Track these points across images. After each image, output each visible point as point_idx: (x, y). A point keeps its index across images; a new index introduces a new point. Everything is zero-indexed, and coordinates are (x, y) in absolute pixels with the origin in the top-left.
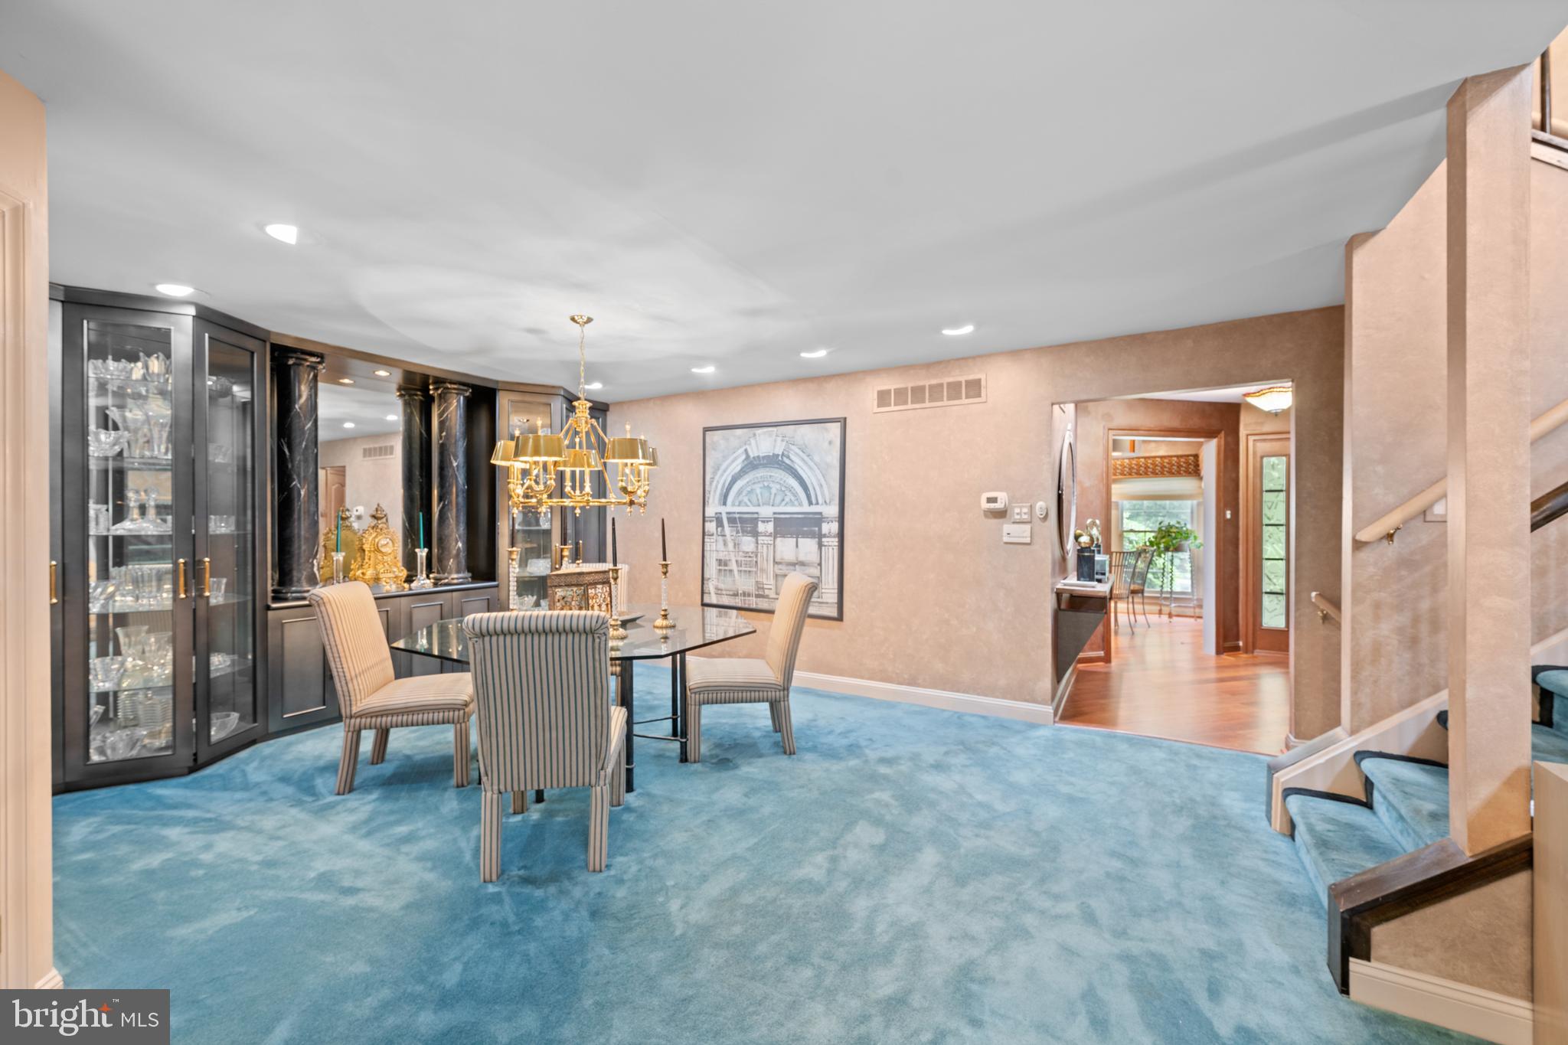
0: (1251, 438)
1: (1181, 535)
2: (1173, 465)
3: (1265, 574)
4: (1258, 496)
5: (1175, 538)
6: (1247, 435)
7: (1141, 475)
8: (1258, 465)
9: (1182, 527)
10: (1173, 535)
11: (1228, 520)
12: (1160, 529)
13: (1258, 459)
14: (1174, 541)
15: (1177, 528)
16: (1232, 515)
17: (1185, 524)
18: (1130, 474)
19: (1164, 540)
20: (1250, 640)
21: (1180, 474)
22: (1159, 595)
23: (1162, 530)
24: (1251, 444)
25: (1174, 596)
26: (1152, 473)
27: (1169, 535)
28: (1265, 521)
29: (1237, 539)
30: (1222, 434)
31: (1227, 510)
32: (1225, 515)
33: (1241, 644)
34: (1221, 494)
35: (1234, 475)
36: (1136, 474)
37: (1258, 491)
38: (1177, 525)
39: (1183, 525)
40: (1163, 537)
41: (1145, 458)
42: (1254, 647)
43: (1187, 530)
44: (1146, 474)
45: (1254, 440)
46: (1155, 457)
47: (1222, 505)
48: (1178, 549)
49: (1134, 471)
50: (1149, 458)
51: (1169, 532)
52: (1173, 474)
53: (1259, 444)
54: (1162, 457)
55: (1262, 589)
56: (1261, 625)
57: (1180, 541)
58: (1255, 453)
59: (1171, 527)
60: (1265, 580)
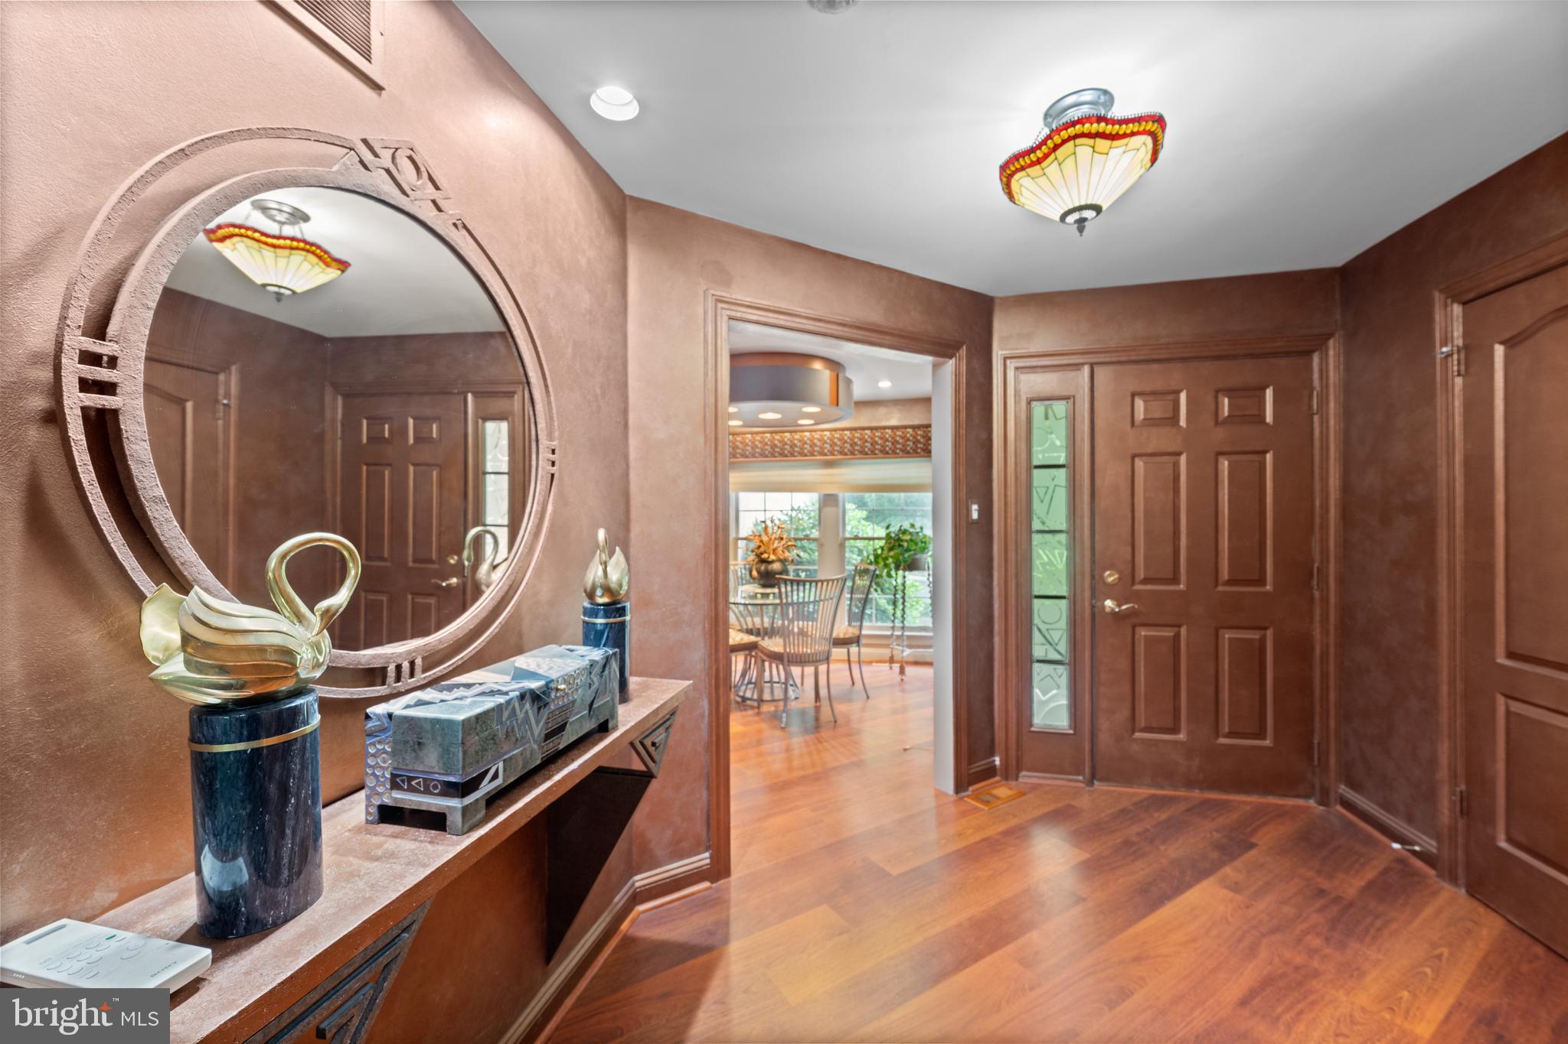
0: (1011, 365)
1: (916, 544)
2: (908, 440)
3: (1036, 625)
4: (1023, 477)
5: (908, 550)
6: (1005, 359)
7: (866, 454)
8: (1023, 416)
9: (917, 533)
10: (905, 544)
11: (974, 522)
12: (888, 535)
13: (1024, 404)
14: (906, 555)
15: (911, 533)
16: (980, 512)
17: (922, 528)
18: (852, 453)
19: (892, 553)
20: (1013, 753)
21: (917, 453)
22: (889, 633)
23: (891, 537)
24: (1011, 374)
25: (906, 633)
26: (881, 451)
27: (900, 546)
28: (1036, 525)
29: (991, 560)
30: (963, 351)
31: (972, 503)
32: (969, 511)
33: (997, 761)
34: (962, 471)
35: (984, 436)
36: (861, 452)
37: (1024, 464)
38: (911, 530)
39: (918, 530)
40: (891, 549)
41: (871, 429)
42: (1019, 769)
43: (925, 536)
44: (873, 453)
45: (1017, 368)
46: (885, 428)
47: (963, 494)
48: (912, 566)
49: (857, 448)
50: (877, 428)
51: (899, 540)
52: (908, 453)
53: (1024, 377)
54: (893, 428)
55: (1031, 655)
56: (1031, 725)
57: (915, 554)
58: (1017, 393)
59: (905, 532)
60: (1037, 637)
